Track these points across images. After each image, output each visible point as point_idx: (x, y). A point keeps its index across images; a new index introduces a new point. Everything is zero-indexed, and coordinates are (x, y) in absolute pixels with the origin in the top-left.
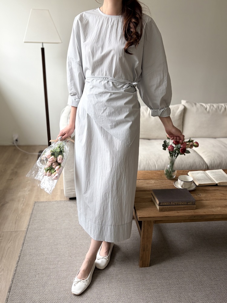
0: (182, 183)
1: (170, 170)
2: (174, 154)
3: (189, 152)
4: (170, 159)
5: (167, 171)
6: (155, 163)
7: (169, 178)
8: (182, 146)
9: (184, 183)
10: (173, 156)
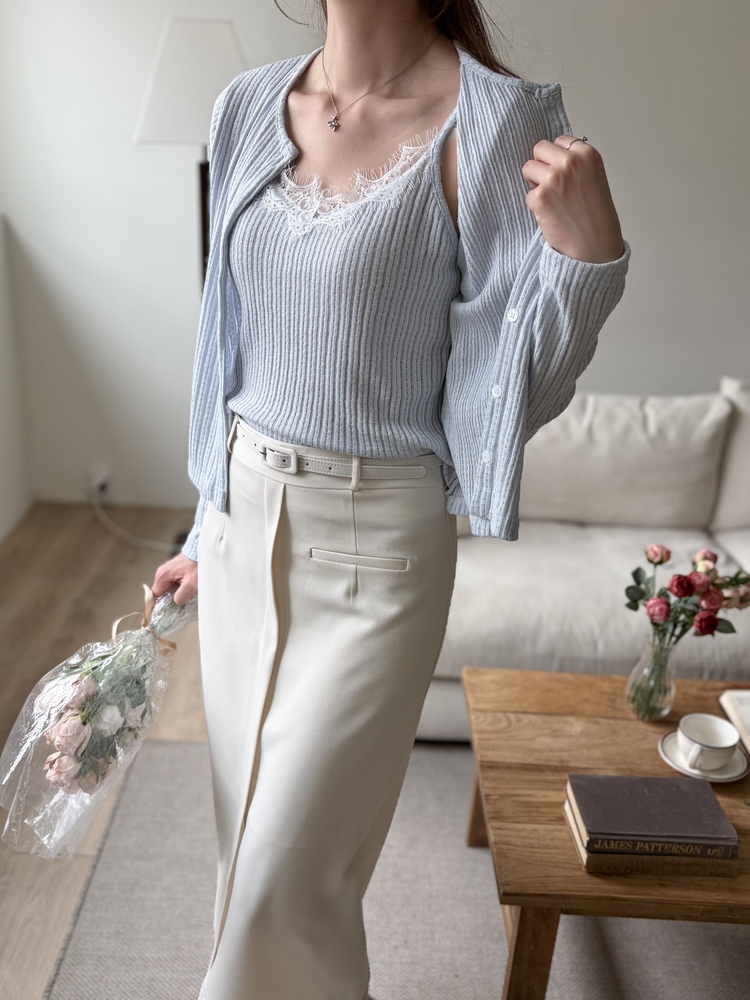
0: (694, 750)
1: (652, 683)
2: (670, 627)
3: (729, 628)
4: (653, 645)
5: (638, 689)
6: (597, 633)
7: (644, 717)
8: (703, 604)
9: (702, 752)
10: (664, 635)
